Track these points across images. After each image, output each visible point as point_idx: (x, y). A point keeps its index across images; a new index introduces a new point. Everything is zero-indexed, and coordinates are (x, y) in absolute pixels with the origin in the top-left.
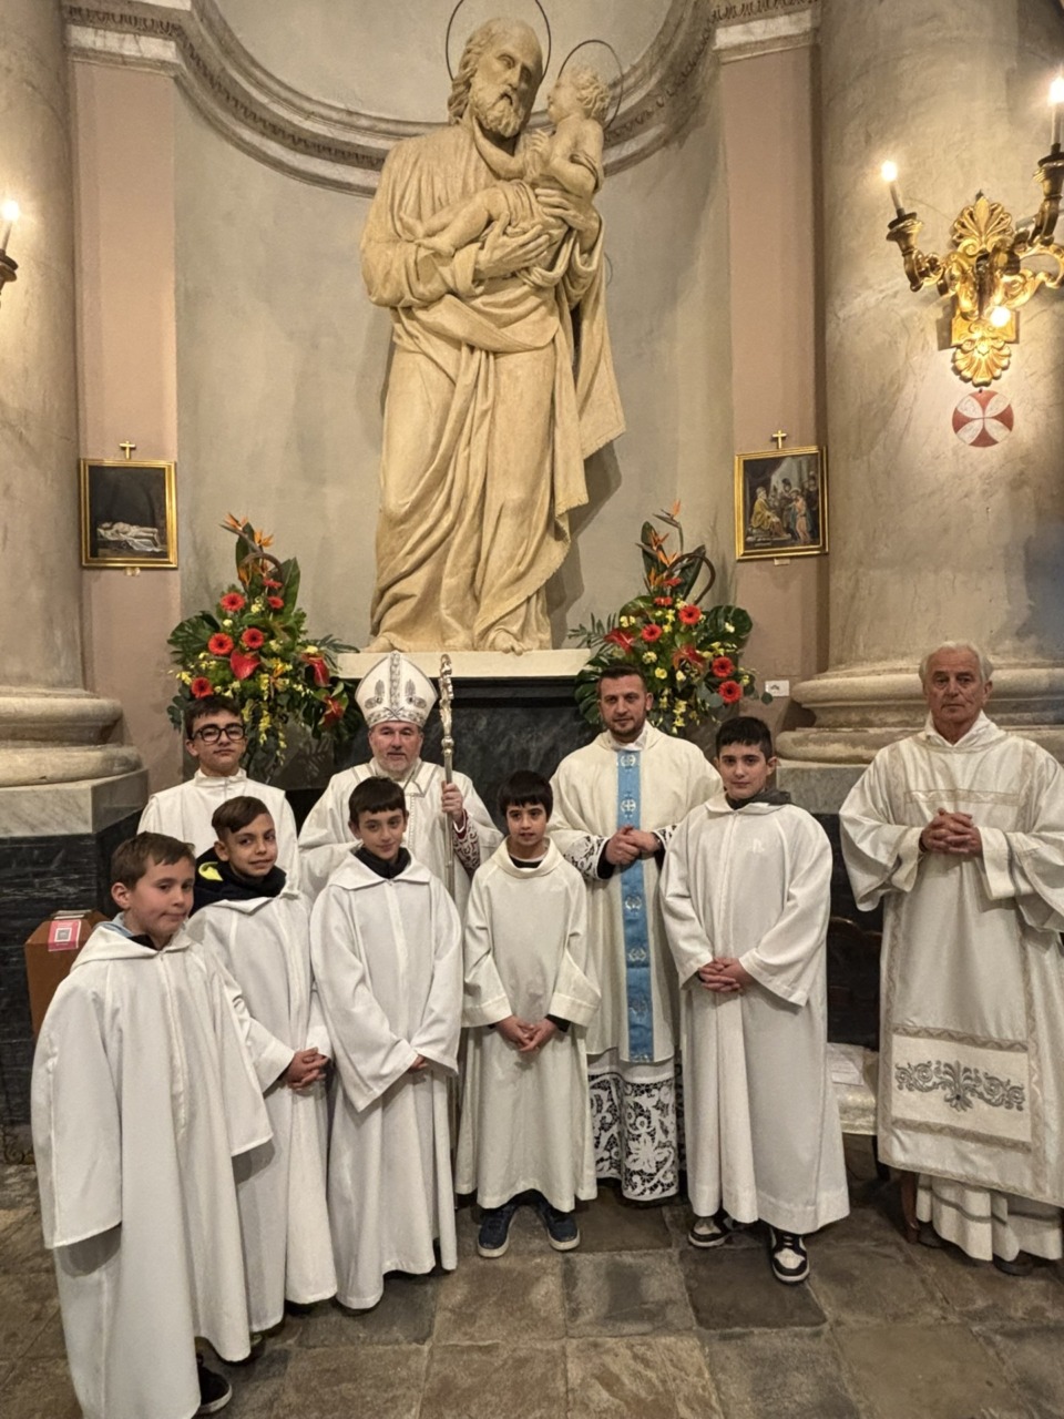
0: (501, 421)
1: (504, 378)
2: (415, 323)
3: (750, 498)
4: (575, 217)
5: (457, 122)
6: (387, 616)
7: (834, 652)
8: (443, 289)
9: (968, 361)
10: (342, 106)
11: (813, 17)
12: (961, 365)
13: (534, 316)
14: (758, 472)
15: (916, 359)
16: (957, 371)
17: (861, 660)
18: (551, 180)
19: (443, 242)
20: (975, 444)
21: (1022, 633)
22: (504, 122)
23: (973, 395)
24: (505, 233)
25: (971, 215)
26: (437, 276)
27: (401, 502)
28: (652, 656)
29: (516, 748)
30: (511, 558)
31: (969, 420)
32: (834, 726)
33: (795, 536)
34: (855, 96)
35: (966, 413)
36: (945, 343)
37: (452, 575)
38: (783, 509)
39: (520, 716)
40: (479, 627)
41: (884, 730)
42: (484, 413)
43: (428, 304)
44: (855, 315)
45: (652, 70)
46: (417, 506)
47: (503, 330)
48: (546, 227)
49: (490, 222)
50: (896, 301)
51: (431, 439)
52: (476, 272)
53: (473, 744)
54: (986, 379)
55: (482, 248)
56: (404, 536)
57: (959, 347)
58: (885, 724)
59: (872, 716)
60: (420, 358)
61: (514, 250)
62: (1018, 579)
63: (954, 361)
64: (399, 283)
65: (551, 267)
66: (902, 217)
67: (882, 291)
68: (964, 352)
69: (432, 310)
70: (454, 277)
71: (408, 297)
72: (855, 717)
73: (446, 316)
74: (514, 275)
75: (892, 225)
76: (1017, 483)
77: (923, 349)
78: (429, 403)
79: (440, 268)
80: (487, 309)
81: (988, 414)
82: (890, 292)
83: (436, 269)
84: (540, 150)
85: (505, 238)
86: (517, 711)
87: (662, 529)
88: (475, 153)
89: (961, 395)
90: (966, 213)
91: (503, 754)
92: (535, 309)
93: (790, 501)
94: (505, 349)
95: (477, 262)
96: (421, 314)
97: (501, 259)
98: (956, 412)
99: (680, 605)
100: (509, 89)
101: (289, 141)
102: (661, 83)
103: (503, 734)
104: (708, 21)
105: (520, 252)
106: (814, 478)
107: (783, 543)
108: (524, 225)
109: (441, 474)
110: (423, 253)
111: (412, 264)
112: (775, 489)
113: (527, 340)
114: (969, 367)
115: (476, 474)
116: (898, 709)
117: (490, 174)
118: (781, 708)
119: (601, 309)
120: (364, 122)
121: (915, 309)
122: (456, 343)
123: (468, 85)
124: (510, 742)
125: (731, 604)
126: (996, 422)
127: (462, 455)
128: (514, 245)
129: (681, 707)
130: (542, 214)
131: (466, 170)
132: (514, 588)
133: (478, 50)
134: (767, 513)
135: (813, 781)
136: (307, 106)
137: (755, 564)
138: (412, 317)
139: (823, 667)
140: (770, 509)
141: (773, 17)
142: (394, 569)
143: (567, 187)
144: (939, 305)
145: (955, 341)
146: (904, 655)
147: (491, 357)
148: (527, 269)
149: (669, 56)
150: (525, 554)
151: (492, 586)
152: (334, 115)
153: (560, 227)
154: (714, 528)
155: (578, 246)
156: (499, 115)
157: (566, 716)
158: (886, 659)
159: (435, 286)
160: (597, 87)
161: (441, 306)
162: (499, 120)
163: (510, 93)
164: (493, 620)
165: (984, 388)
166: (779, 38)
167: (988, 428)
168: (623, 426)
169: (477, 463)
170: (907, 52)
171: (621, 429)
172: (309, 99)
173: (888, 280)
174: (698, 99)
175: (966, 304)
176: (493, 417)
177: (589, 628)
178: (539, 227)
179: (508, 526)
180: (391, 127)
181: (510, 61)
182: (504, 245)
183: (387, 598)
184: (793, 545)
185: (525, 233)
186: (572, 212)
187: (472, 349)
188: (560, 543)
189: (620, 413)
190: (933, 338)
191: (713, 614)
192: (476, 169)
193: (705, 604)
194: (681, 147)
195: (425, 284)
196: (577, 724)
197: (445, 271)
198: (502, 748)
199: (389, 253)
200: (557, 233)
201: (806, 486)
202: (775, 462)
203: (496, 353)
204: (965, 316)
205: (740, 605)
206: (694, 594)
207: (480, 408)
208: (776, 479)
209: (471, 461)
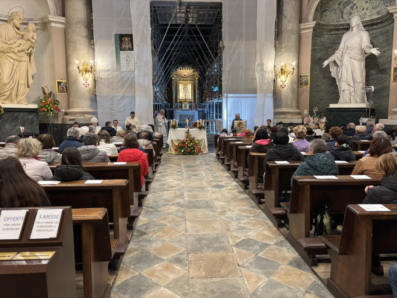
1: (21, 65)
3: (58, 86)
5: (10, 23)
7: (70, 107)
11: (65, 26)
14: (59, 83)
16: (83, 79)
17: (74, 108)
20: (85, 87)
21: (90, 106)
24: (22, 46)
27: (6, 82)
28: (47, 106)
29: (27, 118)
31: (85, 84)
32: (72, 115)
33: (64, 92)
36: (82, 76)
37: (14, 93)
38: (63, 88)
39: (28, 113)
43: (8, 52)
46: (9, 83)
47: (21, 58)
49: (20, 44)
51: (10, 73)
52: (18, 51)
56: (6, 87)
58: (77, 115)
60: (8, 61)
62: (90, 101)
64: (4, 49)
65: (28, 50)
66: (78, 67)
68: (84, 77)
72: (74, 114)
73: (12, 55)
74: (22, 51)
76: (90, 91)
77: (80, 77)
78: (10, 68)
80: (19, 55)
83: (11, 49)
87: (45, 88)
88: (14, 30)
89: (84, 82)
90: (84, 63)
92: (25, 56)
95: (18, 49)
96: (7, 54)
100: (20, 23)
103: (25, 116)
104: (50, 21)
105: (24, 49)
109: (12, 78)
110: (9, 46)
113: (24, 60)
114: (85, 79)
115: (17, 79)
116: (78, 113)
117: (17, 34)
118: (63, 113)
122: (14, 59)
127: (15, 76)
129: (51, 113)
130: (28, 45)
131: (13, 32)
132: (24, 95)
133: (15, 16)
138: (5, 53)
139: (69, 108)
140: (61, 88)
141: (59, 24)
142: (4, 91)
143: (32, 42)
146: (79, 108)
148: (24, 51)
149: (43, 21)
150: (25, 90)
151: (20, 95)
155: (32, 48)
157: (34, 113)
158: (77, 108)
161: (11, 54)
162: (18, 26)
164: (20, 100)
165: (86, 81)
166: (60, 27)
169: (18, 77)
175: (84, 73)
177: (35, 101)
179: (23, 86)
181: (21, 19)
182: (22, 48)
183: (2, 95)
185: (26, 47)
187: (16, 60)
188: (28, 88)
191: (54, 100)
192: (15, 32)
196: (36, 115)
197: (13, 50)
201: (66, 86)
205: (57, 100)
206: (51, 98)
207: (18, 69)
208: (62, 84)
209: (17, 76)
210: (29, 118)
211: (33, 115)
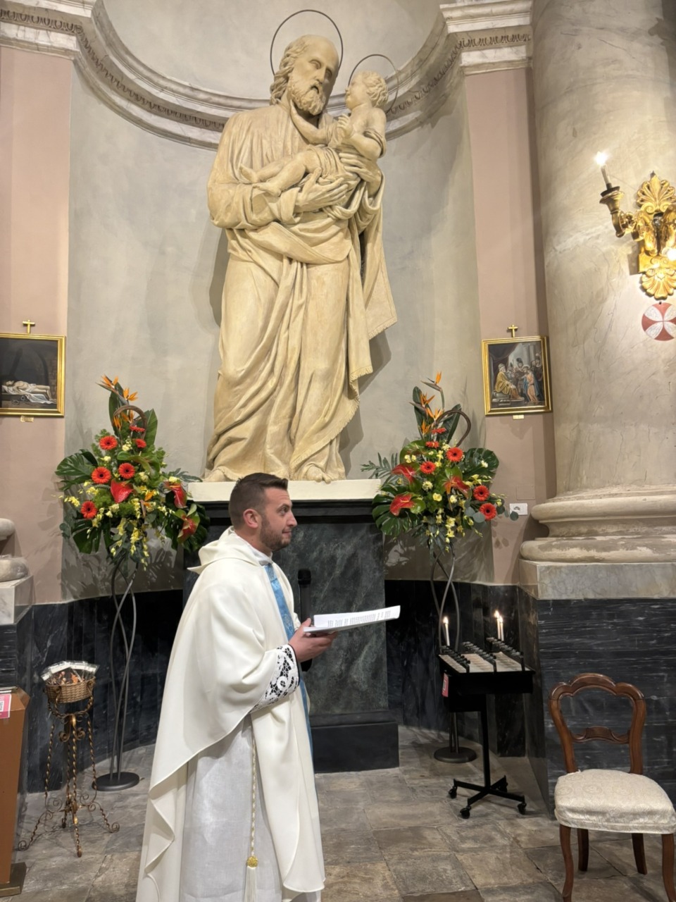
0: (312, 313)
1: (314, 282)
2: (247, 240)
3: (494, 371)
4: (366, 173)
5: (277, 103)
6: (222, 454)
7: (561, 483)
8: (271, 218)
9: (651, 283)
10: (187, 84)
11: (527, 50)
12: (646, 285)
13: (335, 239)
14: (499, 353)
15: (615, 280)
16: (644, 289)
17: (586, 487)
18: (351, 147)
19: (273, 186)
20: (658, 338)
22: (313, 105)
23: (655, 306)
24: (317, 182)
25: (649, 187)
26: (267, 209)
27: (239, 369)
28: (428, 484)
29: (326, 555)
30: (319, 412)
31: (654, 322)
32: (570, 536)
33: (527, 399)
34: (564, 105)
35: (651, 318)
36: (635, 269)
37: (275, 423)
38: (518, 378)
39: (329, 530)
40: (294, 464)
41: (608, 538)
42: (300, 307)
43: (257, 228)
44: (569, 249)
45: (413, 74)
46: (249, 373)
47: (313, 248)
48: (346, 179)
49: (306, 174)
50: (599, 241)
51: (260, 323)
52: (296, 207)
53: (293, 552)
54: (664, 295)
55: (301, 191)
56: (240, 393)
57: (644, 273)
58: (605, 534)
59: (595, 529)
60: (252, 266)
61: (323, 194)
63: (641, 282)
64: (237, 213)
65: (347, 206)
66: (610, 189)
67: (588, 234)
68: (648, 277)
69: (261, 232)
70: (279, 210)
71: (244, 222)
72: (584, 529)
73: (273, 236)
74: (321, 210)
75: (603, 194)
77: (619, 273)
78: (260, 299)
79: (270, 204)
80: (302, 233)
81: (667, 318)
82: (594, 235)
83: (266, 204)
84: (345, 127)
85: (317, 185)
86: (327, 526)
87: (427, 391)
88: (291, 126)
89: (648, 306)
90: (645, 186)
91: (316, 560)
92: (335, 234)
93: (522, 374)
94: (314, 262)
95: (297, 201)
96: (252, 234)
97: (313, 200)
98: (644, 317)
99: (446, 447)
100: (317, 82)
101: (147, 106)
102: (419, 83)
103: (316, 544)
104: (456, 47)
105: (328, 195)
106: (538, 358)
107: (518, 404)
108: (331, 177)
109: (267, 350)
110: (256, 192)
111: (248, 200)
112: (512, 365)
113: (330, 255)
114: (652, 286)
115: (294, 349)
116: (615, 523)
117: (302, 140)
118: (521, 524)
119: (379, 235)
120: (202, 96)
121: (613, 247)
123: (287, 79)
124: (321, 552)
125: (481, 447)
126: (671, 324)
127: (283, 336)
128: (324, 190)
129: (451, 522)
130: (344, 171)
131: (285, 137)
132: (321, 434)
133: (295, 55)
134: (507, 382)
135: (564, 575)
136: (162, 82)
137: (498, 418)
138: (245, 236)
139: (552, 493)
140: (508, 379)
141: (500, 48)
142: (231, 418)
143: (362, 153)
144: (629, 245)
145: (642, 269)
146: (617, 484)
147: (305, 267)
148: (331, 207)
149: (426, 67)
150: (328, 409)
151: (304, 432)
152: (181, 90)
153: (355, 180)
154: (465, 392)
155: (367, 192)
156: (310, 100)
157: (364, 530)
158: (604, 487)
159: (266, 215)
160: (381, 86)
161: (268, 230)
162: (310, 103)
163: (318, 86)
164: (306, 457)
165: (663, 301)
166: (505, 62)
167: (666, 328)
168: (396, 318)
169: (294, 342)
170: (598, 81)
171: (394, 320)
172: (164, 78)
173: (592, 228)
174: (446, 96)
175: (650, 245)
176: (306, 309)
177: (377, 463)
178: (342, 179)
179: (317, 388)
180: (222, 101)
181: (318, 64)
182: (316, 190)
183: (223, 439)
184: (526, 405)
185: (331, 182)
186: (364, 170)
187: (291, 260)
188: (352, 401)
189: (393, 309)
190: (626, 267)
191: (471, 453)
192: (293, 135)
193: (464, 448)
194: (433, 126)
195: (257, 214)
196: (371, 536)
197: (274, 206)
198: (315, 554)
199: (231, 191)
200: (354, 183)
201: (534, 363)
202: (510, 347)
203: (307, 264)
204: (647, 253)
205: (489, 447)
206: (455, 439)
207: (297, 302)
208: (512, 358)
209: (290, 340)
210: (333, 559)
211: (355, 540)
